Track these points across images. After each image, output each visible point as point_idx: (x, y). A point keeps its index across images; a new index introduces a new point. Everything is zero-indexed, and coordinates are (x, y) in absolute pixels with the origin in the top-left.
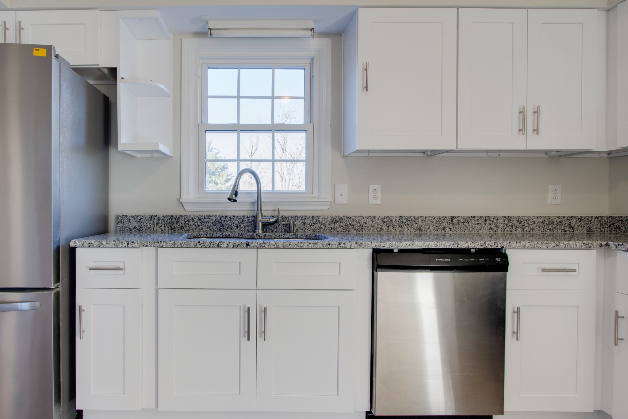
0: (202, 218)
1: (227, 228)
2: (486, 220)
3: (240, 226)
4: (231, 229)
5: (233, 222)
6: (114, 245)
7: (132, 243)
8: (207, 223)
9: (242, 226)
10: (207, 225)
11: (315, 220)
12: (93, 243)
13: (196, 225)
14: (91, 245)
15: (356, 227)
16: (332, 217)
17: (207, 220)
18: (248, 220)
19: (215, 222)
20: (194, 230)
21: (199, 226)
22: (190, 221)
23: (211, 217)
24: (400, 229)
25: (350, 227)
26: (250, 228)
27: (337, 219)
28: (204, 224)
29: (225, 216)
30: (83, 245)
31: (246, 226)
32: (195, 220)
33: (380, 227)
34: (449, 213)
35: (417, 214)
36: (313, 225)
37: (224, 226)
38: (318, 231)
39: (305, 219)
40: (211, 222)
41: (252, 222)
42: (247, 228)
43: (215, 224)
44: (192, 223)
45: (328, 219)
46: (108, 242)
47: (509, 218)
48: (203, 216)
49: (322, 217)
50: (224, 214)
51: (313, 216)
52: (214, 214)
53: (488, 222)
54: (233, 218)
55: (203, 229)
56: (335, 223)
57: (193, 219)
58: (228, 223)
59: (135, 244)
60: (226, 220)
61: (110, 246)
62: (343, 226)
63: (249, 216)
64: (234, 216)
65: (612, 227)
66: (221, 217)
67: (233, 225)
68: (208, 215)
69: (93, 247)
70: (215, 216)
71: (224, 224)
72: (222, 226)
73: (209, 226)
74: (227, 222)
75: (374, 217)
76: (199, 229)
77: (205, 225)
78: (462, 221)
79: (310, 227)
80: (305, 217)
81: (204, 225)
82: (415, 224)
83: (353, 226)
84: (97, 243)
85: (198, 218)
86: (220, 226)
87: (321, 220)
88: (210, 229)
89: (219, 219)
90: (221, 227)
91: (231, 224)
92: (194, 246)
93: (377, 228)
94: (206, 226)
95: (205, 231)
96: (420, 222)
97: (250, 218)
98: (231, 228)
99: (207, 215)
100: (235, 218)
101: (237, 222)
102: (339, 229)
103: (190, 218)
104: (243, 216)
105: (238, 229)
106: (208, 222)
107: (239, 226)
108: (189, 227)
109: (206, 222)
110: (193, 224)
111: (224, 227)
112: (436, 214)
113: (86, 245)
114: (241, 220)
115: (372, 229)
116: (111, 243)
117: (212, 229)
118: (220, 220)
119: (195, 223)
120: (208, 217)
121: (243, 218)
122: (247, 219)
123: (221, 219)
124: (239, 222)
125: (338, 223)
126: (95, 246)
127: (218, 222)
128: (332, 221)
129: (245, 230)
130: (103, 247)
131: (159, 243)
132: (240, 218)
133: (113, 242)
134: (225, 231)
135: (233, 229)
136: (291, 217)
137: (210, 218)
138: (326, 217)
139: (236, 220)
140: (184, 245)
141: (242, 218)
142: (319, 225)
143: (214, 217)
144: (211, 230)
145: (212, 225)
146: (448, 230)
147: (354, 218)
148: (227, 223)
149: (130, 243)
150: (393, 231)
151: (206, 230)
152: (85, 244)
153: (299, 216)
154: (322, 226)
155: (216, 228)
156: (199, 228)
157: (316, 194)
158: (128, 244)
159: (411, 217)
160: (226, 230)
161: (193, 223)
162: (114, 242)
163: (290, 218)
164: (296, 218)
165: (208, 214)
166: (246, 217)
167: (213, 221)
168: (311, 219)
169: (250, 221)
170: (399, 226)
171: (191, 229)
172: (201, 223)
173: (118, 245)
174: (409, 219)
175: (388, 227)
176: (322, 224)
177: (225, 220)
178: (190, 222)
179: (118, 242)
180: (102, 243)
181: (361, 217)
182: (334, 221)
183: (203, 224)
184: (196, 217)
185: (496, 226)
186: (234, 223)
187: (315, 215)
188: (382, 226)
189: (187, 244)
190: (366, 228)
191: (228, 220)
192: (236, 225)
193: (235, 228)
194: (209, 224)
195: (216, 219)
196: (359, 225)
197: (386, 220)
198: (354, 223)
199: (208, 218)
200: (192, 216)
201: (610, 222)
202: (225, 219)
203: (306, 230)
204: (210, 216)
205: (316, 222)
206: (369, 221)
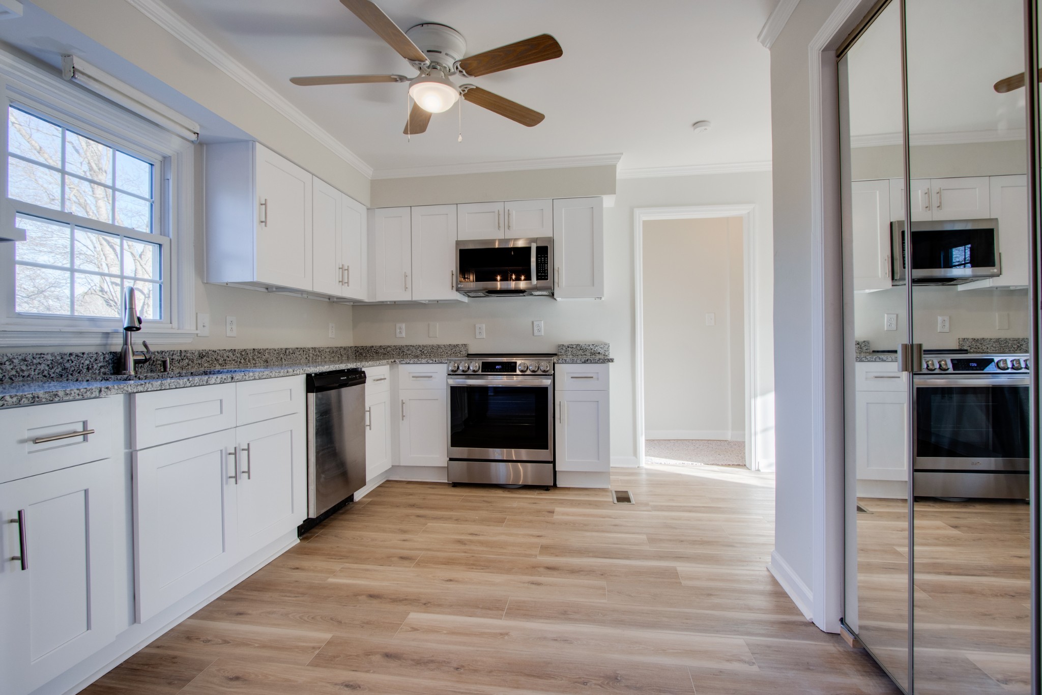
0: (29, 358)
1: (73, 371)
2: (304, 351)
3: (93, 367)
4: (79, 373)
5: (82, 361)
6: (78, 395)
7: (106, 390)
8: (39, 366)
9: (95, 367)
10: (38, 369)
11: (183, 355)
12: (41, 396)
13: (18, 370)
14: (37, 399)
15: (221, 362)
16: (199, 351)
17: (38, 361)
18: (104, 358)
19: (52, 363)
20: (14, 378)
21: (23, 371)
22: (5, 364)
23: (45, 356)
24: (254, 362)
25: (215, 362)
26: (107, 370)
27: (204, 353)
28: (33, 368)
29: (68, 354)
30: (19, 401)
31: (101, 367)
32: (14, 361)
33: (239, 360)
34: (284, 346)
35: (265, 347)
36: (181, 361)
37: (67, 368)
38: (187, 368)
39: (173, 354)
40: (45, 364)
41: (110, 361)
42: (103, 370)
43: (53, 367)
44: (9, 368)
45: (196, 354)
46: (68, 392)
47: (314, 349)
48: (31, 354)
49: (190, 352)
50: (68, 350)
51: (181, 351)
52: (50, 350)
53: (305, 352)
54: (82, 355)
55: (31, 376)
56: (202, 358)
57: (11, 361)
58: (74, 364)
59: (110, 391)
60: (71, 360)
61: (71, 398)
62: (209, 362)
63: (105, 353)
64: (83, 354)
65: (357, 353)
66: (62, 356)
67: (82, 367)
68: (40, 353)
69: (40, 403)
70: (52, 354)
71: (67, 365)
72: (65, 369)
73: (42, 370)
74: (72, 362)
75: (235, 350)
76: (23, 377)
77: (35, 370)
78: (291, 352)
79: (178, 364)
80: (172, 352)
81: (33, 370)
82: (263, 357)
83: (217, 360)
84: (47, 395)
85: (20, 358)
86: (60, 369)
87: (189, 355)
88: (44, 374)
89: (58, 358)
90: (63, 370)
91: (79, 366)
92: (183, 386)
93: (236, 362)
94: (37, 371)
95: (34, 378)
96: (266, 355)
97: (107, 356)
98: (78, 371)
99: (37, 353)
100: (85, 356)
101: (87, 362)
102: (206, 365)
103: (5, 359)
104: (97, 353)
105: (90, 371)
106: (41, 364)
107: (90, 367)
108: (4, 374)
109: (37, 364)
110: (12, 369)
111: (68, 371)
112: (276, 347)
113: (26, 401)
114: (93, 358)
115: (233, 362)
116: (73, 392)
117: (47, 375)
118: (61, 360)
119: (15, 366)
120: (39, 356)
121: (97, 356)
122: (102, 357)
123: (62, 358)
124: (90, 362)
125: (205, 358)
126: (44, 400)
127: (57, 363)
128: (200, 356)
129: (100, 373)
130: (59, 402)
131: (143, 385)
132: (91, 355)
133: (76, 391)
134: (70, 376)
135: (81, 372)
136: (158, 352)
137: (43, 357)
138: (194, 352)
139: (86, 360)
140: (173, 384)
141: (95, 356)
142: (187, 361)
143: (50, 355)
144: (45, 376)
145: (47, 368)
146: (283, 360)
147: (218, 352)
148: (72, 364)
149: (103, 389)
150: (249, 364)
151: (37, 376)
152: (23, 400)
153: (166, 350)
154: (190, 362)
155: (54, 373)
156: (24, 375)
157: (175, 324)
158: (100, 391)
159: (261, 349)
160: (72, 374)
161: (11, 367)
162: (78, 391)
163: (156, 354)
164: (164, 353)
165: (39, 351)
166: (101, 354)
167: (49, 362)
168: (179, 354)
169: (107, 359)
170: (253, 359)
171: (7, 377)
172: (27, 365)
173: (84, 395)
174: (259, 352)
175: (245, 359)
176: (190, 360)
177: (68, 360)
178: (5, 366)
179: (85, 390)
180: (57, 395)
181: (225, 351)
182: (202, 355)
183: (31, 368)
184: (16, 357)
185: (309, 356)
186: (83, 363)
187: (183, 349)
188: (241, 359)
189: (176, 384)
190: (229, 362)
191: (73, 359)
192: (87, 367)
193: (85, 371)
194: (42, 367)
195: (53, 358)
196: (223, 359)
197: (243, 353)
198: (219, 357)
199: (40, 358)
200: (9, 355)
201: (356, 350)
202: (69, 358)
203: (174, 368)
204: (44, 354)
205: (185, 358)
206: (230, 354)
